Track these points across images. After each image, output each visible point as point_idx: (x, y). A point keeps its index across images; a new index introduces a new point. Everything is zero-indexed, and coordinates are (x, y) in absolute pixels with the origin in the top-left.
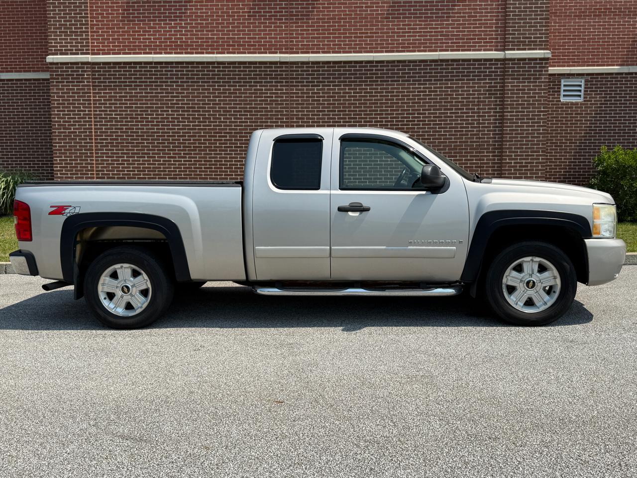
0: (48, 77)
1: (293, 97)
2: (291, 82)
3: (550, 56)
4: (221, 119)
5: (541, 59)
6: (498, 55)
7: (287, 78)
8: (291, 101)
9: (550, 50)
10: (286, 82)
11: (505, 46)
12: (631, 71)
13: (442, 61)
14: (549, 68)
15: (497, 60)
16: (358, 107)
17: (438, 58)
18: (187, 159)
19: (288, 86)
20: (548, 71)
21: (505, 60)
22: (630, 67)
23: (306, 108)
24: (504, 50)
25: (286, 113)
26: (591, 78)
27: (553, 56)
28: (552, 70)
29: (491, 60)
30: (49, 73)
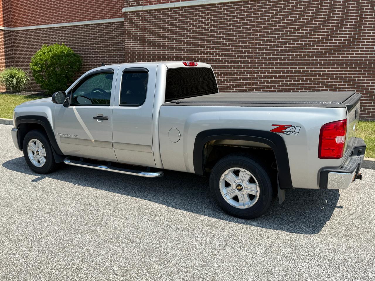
0: (124, 20)
2: (258, 14)
4: (211, 42)
7: (255, 12)
8: (256, 27)
10: (254, 14)
16: (305, 30)
19: (255, 17)
25: (252, 36)
30: (124, 18)
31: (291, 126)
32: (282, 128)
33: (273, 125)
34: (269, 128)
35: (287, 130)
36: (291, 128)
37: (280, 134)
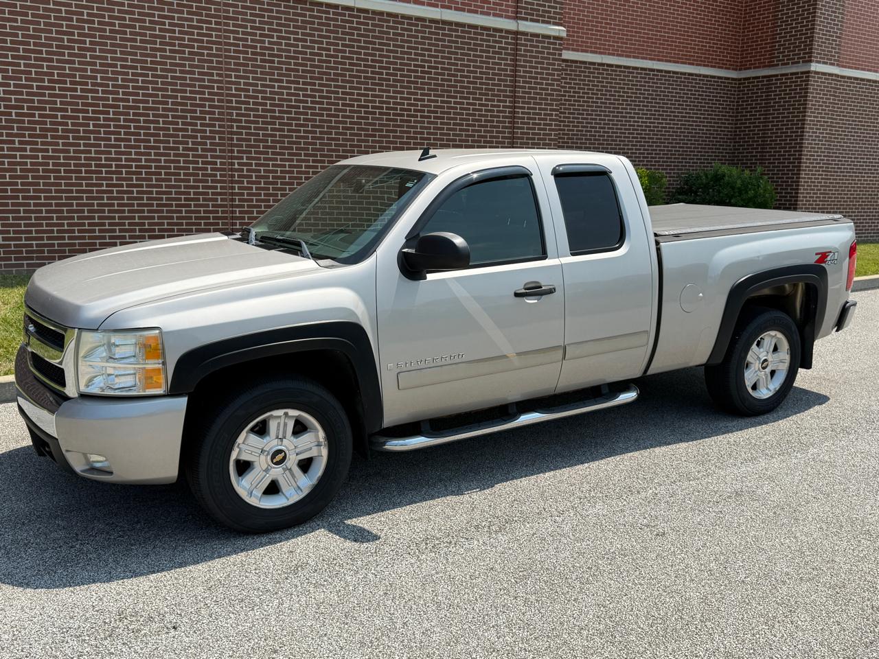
1: (229, 51)
2: (226, 24)
3: (564, 35)
4: (96, 78)
5: (556, 38)
6: (509, 25)
7: (219, 17)
8: (226, 57)
9: (564, 27)
10: (216, 23)
11: (517, 13)
12: (604, 62)
13: (444, 22)
14: (564, 51)
15: (508, 32)
16: (333, 80)
17: (440, 18)
18: (28, 153)
19: (219, 30)
20: (560, 55)
21: (517, 33)
22: (603, 56)
23: (251, 72)
24: (516, 18)
25: (218, 78)
26: (566, 66)
27: (567, 35)
28: (567, 55)
29: (500, 30)
31: (831, 252)
32: (823, 256)
33: (817, 254)
34: (812, 259)
35: (829, 258)
36: (831, 254)
37: (823, 265)
